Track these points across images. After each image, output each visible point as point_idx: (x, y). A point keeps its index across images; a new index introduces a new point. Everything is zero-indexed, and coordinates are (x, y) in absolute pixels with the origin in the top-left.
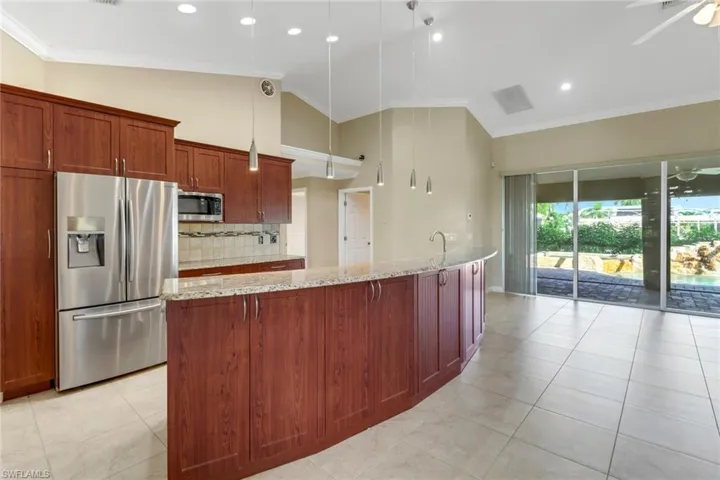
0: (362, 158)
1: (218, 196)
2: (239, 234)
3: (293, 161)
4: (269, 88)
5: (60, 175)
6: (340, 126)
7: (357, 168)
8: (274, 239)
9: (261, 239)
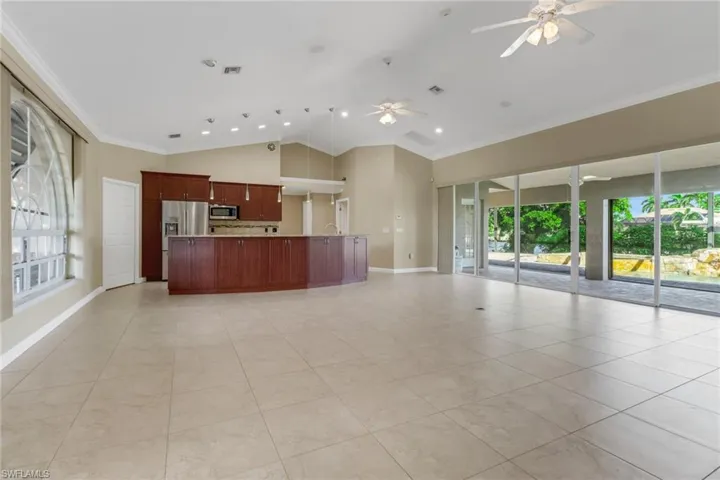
0: (344, 179)
1: (234, 207)
3: (283, 186)
4: (272, 147)
5: (164, 202)
6: (336, 158)
7: (341, 186)
8: (275, 230)
9: (266, 230)
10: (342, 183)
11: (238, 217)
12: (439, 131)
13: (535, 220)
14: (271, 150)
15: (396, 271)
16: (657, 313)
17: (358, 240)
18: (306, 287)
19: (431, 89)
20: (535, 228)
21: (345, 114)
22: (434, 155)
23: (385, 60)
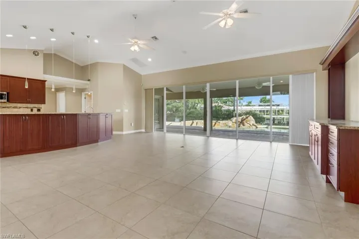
0: (89, 80)
1: (4, 93)
2: (20, 108)
3: (46, 81)
4: (36, 53)
6: (82, 67)
7: (87, 84)
8: (39, 110)
9: (32, 110)
10: (88, 82)
11: (8, 101)
12: (150, 60)
13: (175, 107)
14: (36, 55)
15: (124, 133)
16: (237, 141)
17: (107, 116)
18: (76, 146)
19: (153, 38)
20: (176, 110)
21: (96, 41)
22: (143, 72)
23: (134, 15)
